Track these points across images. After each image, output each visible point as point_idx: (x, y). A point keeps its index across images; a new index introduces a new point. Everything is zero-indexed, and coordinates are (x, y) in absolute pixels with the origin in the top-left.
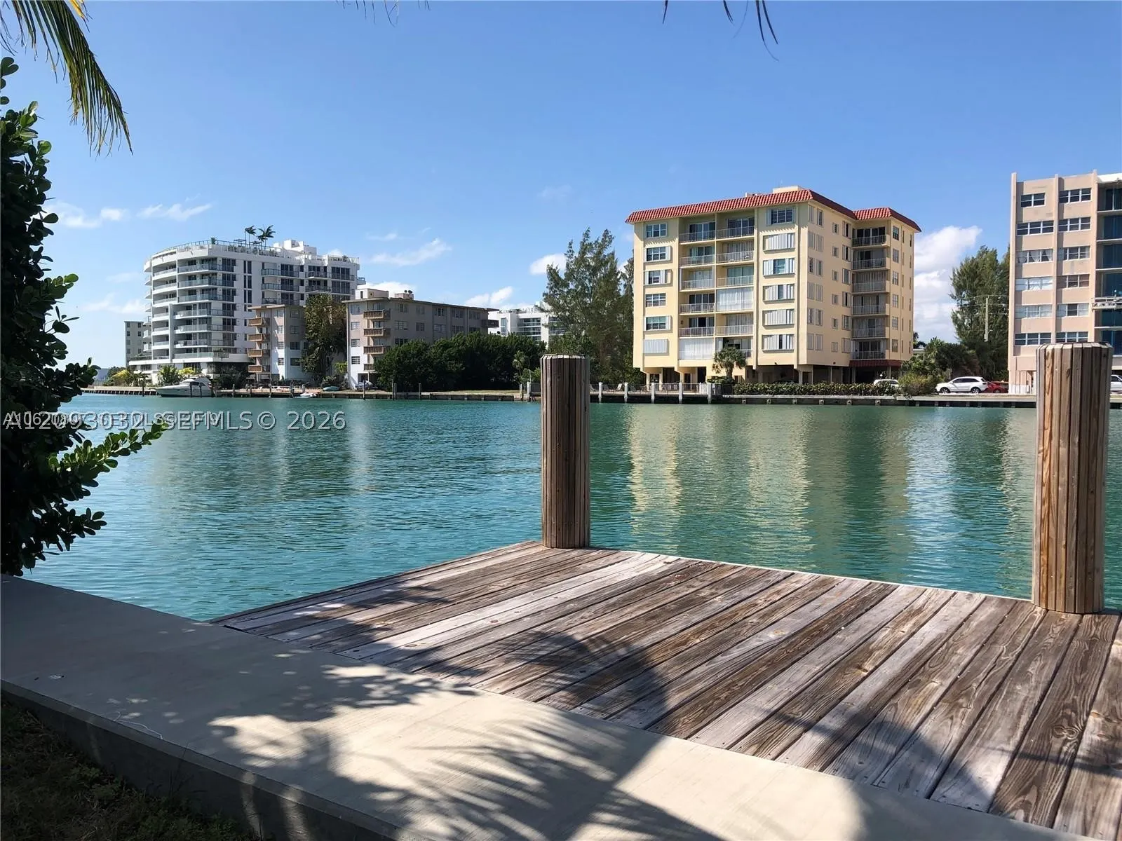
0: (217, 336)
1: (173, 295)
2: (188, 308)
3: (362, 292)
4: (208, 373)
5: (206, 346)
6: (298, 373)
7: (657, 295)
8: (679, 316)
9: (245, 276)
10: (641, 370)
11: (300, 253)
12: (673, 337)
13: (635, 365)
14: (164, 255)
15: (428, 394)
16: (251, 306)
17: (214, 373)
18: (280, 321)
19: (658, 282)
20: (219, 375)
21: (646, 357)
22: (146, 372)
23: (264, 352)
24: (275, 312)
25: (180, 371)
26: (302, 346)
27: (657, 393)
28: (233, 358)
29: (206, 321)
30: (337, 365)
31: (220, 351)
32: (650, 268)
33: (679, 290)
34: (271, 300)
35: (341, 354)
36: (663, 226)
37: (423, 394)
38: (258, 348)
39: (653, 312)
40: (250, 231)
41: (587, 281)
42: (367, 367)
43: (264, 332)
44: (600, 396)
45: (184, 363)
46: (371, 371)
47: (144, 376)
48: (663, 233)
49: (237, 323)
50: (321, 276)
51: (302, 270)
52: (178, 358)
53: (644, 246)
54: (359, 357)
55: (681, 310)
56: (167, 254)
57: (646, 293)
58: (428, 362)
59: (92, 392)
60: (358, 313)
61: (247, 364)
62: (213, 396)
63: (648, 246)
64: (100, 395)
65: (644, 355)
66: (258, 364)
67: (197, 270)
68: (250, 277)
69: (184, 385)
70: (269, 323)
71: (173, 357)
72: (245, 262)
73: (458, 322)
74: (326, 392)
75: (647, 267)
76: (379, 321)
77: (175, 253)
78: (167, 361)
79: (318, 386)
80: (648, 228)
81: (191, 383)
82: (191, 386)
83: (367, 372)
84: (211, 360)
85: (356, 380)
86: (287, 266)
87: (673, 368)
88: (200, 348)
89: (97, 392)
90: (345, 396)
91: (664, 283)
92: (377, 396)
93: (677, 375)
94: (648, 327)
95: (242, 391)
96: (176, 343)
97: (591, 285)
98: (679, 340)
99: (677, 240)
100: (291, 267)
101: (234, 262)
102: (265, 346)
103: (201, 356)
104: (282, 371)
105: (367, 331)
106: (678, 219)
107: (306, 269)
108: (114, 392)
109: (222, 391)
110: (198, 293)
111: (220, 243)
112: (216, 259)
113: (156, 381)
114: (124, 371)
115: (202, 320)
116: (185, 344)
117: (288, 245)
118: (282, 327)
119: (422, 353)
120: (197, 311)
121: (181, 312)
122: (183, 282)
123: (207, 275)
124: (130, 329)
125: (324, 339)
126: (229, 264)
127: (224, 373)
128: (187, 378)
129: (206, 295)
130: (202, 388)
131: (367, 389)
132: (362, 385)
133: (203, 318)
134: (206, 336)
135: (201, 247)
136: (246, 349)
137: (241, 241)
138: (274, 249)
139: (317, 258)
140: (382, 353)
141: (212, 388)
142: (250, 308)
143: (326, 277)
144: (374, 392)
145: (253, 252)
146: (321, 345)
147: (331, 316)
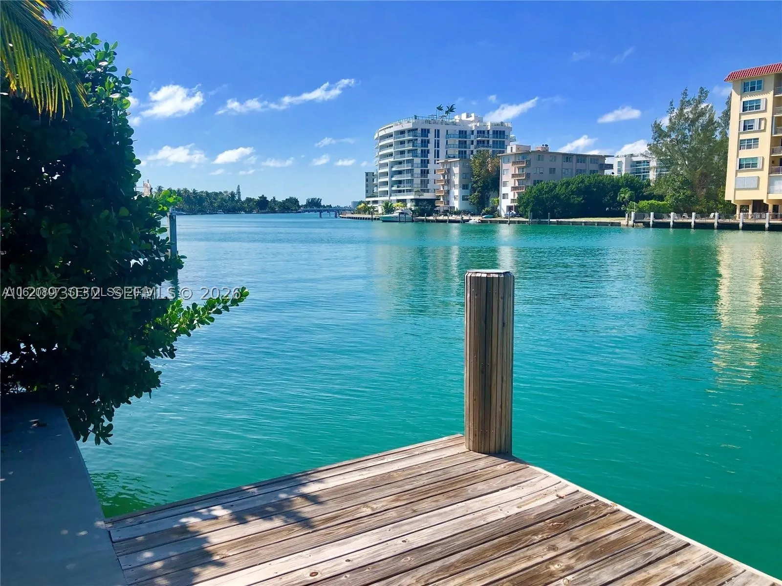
0: (417, 181)
1: (391, 155)
2: (400, 163)
3: (512, 148)
4: (411, 206)
5: (410, 188)
6: (466, 206)
7: (751, 140)
8: (770, 157)
9: (435, 140)
10: (732, 202)
11: (472, 122)
12: (764, 175)
13: (726, 198)
14: (385, 129)
15: (555, 220)
16: (438, 160)
17: (415, 206)
18: (456, 170)
19: (752, 129)
20: (417, 207)
21: (737, 191)
22: (375, 205)
23: (446, 192)
24: (453, 164)
25: (395, 205)
26: (470, 187)
27: (746, 221)
28: (426, 196)
29: (410, 171)
30: (492, 199)
31: (418, 191)
32: (745, 118)
33: (772, 134)
34: (452, 156)
35: (496, 192)
36: (760, 82)
37: (551, 220)
38: (442, 189)
39: (746, 154)
40: (440, 109)
41: (687, 131)
42: (513, 201)
43: (446, 178)
44: (693, 224)
45: (397, 200)
46: (516, 204)
47: (373, 208)
48: (759, 88)
49: (430, 172)
50: (486, 137)
51: (473, 134)
52: (394, 196)
53: (741, 100)
54: (508, 194)
55: (772, 151)
56: (387, 128)
57: (741, 138)
58: (557, 197)
59: (345, 218)
60: (509, 162)
61: (435, 200)
62: (413, 221)
63: (745, 99)
64: (350, 219)
65: (735, 189)
66: (442, 200)
67: (407, 137)
68: (438, 141)
69: (396, 214)
70: (449, 172)
71: (391, 196)
72: (435, 130)
73: (580, 166)
74: (484, 219)
75: (742, 116)
76: (523, 168)
77: (392, 126)
78: (386, 198)
79: (478, 214)
80: (746, 85)
81: (400, 213)
82: (399, 215)
83: (512, 204)
84: (412, 197)
85: (505, 210)
86: (463, 131)
87: (762, 201)
88: (407, 190)
89: (348, 218)
90: (496, 222)
91: (758, 129)
92: (519, 222)
93: (766, 206)
94: (741, 166)
95: (431, 218)
96: (392, 186)
97: (691, 133)
98: (769, 176)
99: (772, 93)
100: (466, 132)
101: (428, 130)
102: (446, 188)
103: (407, 195)
104: (456, 204)
105: (513, 176)
106: (774, 76)
107: (475, 133)
108: (356, 218)
109: (419, 218)
110: (406, 153)
111: (420, 118)
112: (417, 129)
113: (380, 212)
114: (363, 205)
115: (409, 171)
116: (398, 187)
117: (464, 116)
118: (457, 174)
119: (552, 190)
120: (406, 165)
121: (396, 166)
122: (397, 146)
123: (411, 141)
124: (368, 177)
125: (484, 182)
126: (425, 132)
127: (421, 206)
128: (398, 210)
129: (411, 154)
130: (407, 216)
131: (512, 217)
132: (508, 214)
133: (409, 169)
134: (410, 182)
135: (408, 122)
136: (435, 190)
137: (433, 116)
138: (454, 120)
139: (483, 124)
140: (524, 191)
141: (412, 216)
142: (438, 162)
143: (488, 138)
144: (517, 219)
145: (442, 123)
146: (481, 186)
147: (490, 165)
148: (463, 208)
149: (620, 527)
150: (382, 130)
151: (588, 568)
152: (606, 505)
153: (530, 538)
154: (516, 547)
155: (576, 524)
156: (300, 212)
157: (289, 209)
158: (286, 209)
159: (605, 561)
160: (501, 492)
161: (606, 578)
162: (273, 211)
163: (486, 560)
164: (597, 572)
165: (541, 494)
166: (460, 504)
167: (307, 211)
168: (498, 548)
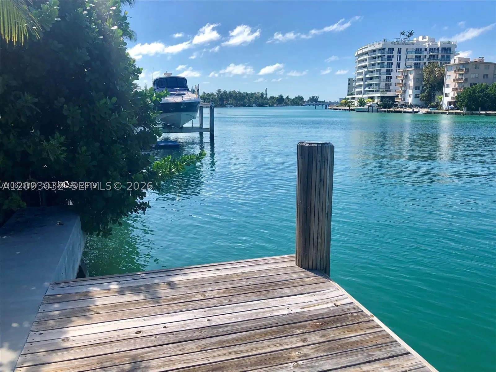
0: (383, 84)
1: (365, 66)
2: (372, 72)
3: (455, 60)
4: (378, 101)
5: (378, 89)
6: (418, 101)
9: (398, 56)
11: (426, 42)
14: (363, 49)
15: (485, 112)
17: (380, 101)
18: (411, 76)
20: (382, 102)
23: (403, 91)
24: (409, 72)
25: (366, 100)
26: (421, 89)
28: (389, 94)
30: (437, 97)
31: (384, 91)
34: (409, 67)
35: (440, 91)
37: (481, 112)
38: (400, 90)
40: (403, 34)
42: (453, 98)
43: (404, 82)
45: (368, 97)
46: (455, 100)
47: (351, 102)
49: (392, 78)
50: (436, 53)
51: (426, 50)
52: (366, 94)
54: (449, 93)
56: (364, 48)
58: (488, 96)
59: (332, 109)
60: (451, 70)
61: (395, 97)
62: (378, 112)
64: (334, 110)
66: (400, 97)
67: (377, 54)
68: (400, 56)
69: (366, 107)
70: (406, 77)
71: (364, 94)
72: (398, 49)
74: (430, 111)
76: (462, 74)
77: (368, 47)
78: (361, 96)
79: (426, 107)
81: (369, 106)
83: (452, 101)
84: (379, 95)
85: (446, 105)
86: (419, 49)
88: (375, 90)
90: (439, 113)
92: (456, 113)
95: (391, 110)
96: (365, 88)
100: (421, 49)
101: (393, 49)
102: (403, 89)
103: (375, 94)
104: (410, 100)
105: (455, 80)
107: (428, 50)
108: (339, 109)
109: (382, 109)
110: (376, 65)
111: (388, 41)
112: (385, 49)
113: (356, 105)
114: (344, 101)
115: (377, 77)
116: (369, 88)
117: (420, 39)
118: (412, 79)
119: (484, 90)
120: (375, 73)
121: (368, 74)
122: (370, 60)
123: (380, 56)
124: (349, 82)
125: (432, 85)
126: (391, 50)
127: (384, 101)
128: (368, 104)
129: (379, 66)
130: (374, 108)
131: (451, 109)
132: (448, 107)
133: (377, 76)
134: (378, 85)
135: (379, 44)
136: (395, 90)
137: (398, 39)
138: (413, 41)
139: (434, 43)
140: (462, 91)
141: (378, 108)
142: (399, 71)
143: (438, 53)
144: (454, 111)
145: (403, 44)
146: (429, 88)
147: (437, 73)
148: (415, 103)
149: (365, 333)
150: (360, 50)
151: (318, 358)
152: (366, 315)
153: (293, 330)
154: (279, 335)
155: (333, 326)
156: (304, 106)
157: (297, 103)
158: (295, 103)
159: (335, 355)
160: (298, 296)
161: (327, 367)
162: (287, 105)
163: (252, 341)
164: (323, 362)
165: (324, 301)
166: (264, 300)
167: (308, 105)
168: (266, 334)
